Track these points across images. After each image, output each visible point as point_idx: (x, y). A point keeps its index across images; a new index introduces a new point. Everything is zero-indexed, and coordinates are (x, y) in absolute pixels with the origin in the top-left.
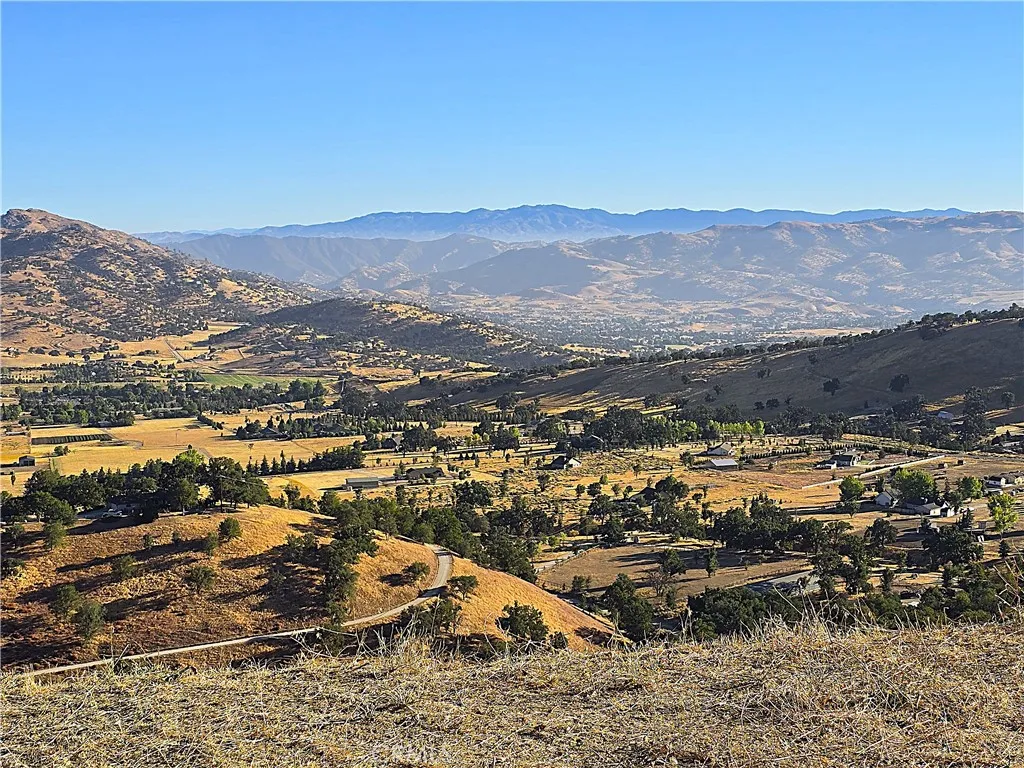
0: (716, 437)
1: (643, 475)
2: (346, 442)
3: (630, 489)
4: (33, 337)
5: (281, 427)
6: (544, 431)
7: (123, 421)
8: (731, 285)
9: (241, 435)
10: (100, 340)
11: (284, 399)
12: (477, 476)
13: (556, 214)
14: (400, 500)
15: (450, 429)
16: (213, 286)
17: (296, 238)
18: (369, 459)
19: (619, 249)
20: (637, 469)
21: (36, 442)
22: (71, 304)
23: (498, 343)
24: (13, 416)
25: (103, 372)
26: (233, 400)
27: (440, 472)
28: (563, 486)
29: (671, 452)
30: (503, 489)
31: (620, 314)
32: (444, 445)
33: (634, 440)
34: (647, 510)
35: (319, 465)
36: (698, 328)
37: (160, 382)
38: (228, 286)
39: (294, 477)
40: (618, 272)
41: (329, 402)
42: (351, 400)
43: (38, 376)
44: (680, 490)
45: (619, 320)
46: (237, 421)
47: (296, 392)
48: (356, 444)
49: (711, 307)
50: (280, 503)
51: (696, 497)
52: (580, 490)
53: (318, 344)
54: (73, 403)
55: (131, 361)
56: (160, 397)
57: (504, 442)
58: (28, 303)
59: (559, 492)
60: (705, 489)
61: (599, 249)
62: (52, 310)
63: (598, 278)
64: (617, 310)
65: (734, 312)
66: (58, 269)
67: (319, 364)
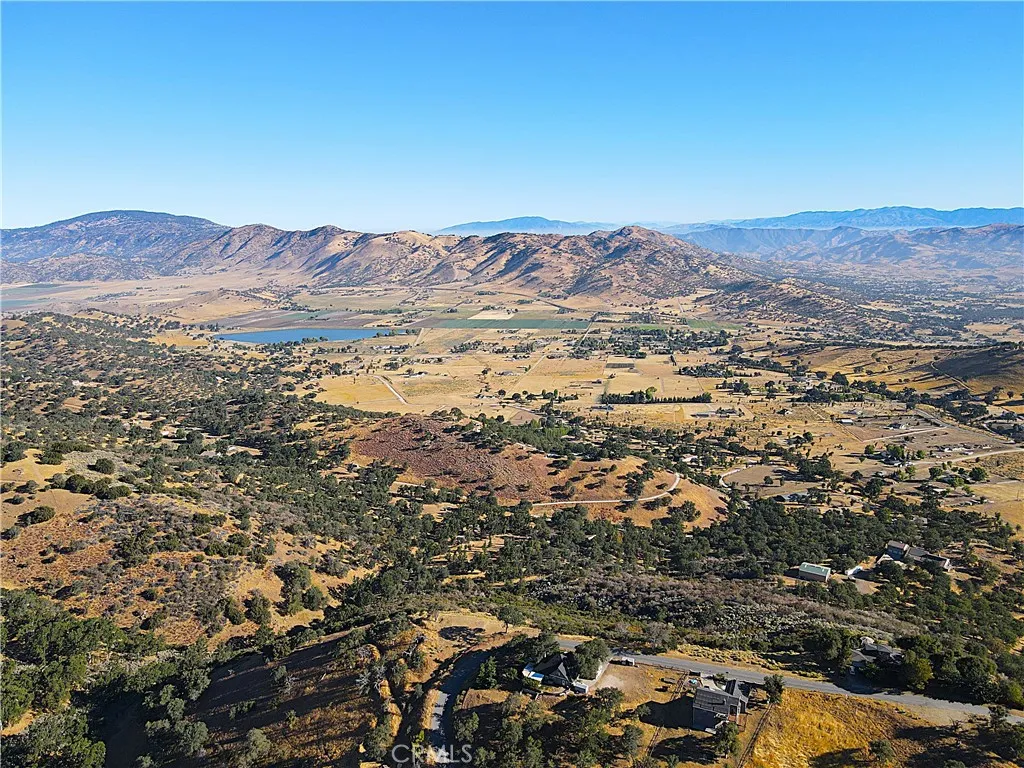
4: (624, 297)
5: (696, 370)
7: (643, 356)
8: (994, 259)
9: (680, 372)
10: (650, 299)
13: (905, 213)
16: (705, 268)
17: (760, 230)
18: (714, 398)
19: (932, 236)
21: (607, 366)
22: (642, 281)
25: (647, 319)
27: (734, 411)
31: (919, 277)
32: (748, 393)
35: (694, 400)
36: (961, 288)
38: (712, 268)
39: (683, 405)
40: (926, 251)
45: (917, 282)
49: (976, 273)
53: (741, 307)
58: (625, 281)
61: (918, 237)
62: (633, 284)
63: (914, 254)
64: (919, 275)
65: (989, 278)
66: (639, 263)
67: (739, 317)
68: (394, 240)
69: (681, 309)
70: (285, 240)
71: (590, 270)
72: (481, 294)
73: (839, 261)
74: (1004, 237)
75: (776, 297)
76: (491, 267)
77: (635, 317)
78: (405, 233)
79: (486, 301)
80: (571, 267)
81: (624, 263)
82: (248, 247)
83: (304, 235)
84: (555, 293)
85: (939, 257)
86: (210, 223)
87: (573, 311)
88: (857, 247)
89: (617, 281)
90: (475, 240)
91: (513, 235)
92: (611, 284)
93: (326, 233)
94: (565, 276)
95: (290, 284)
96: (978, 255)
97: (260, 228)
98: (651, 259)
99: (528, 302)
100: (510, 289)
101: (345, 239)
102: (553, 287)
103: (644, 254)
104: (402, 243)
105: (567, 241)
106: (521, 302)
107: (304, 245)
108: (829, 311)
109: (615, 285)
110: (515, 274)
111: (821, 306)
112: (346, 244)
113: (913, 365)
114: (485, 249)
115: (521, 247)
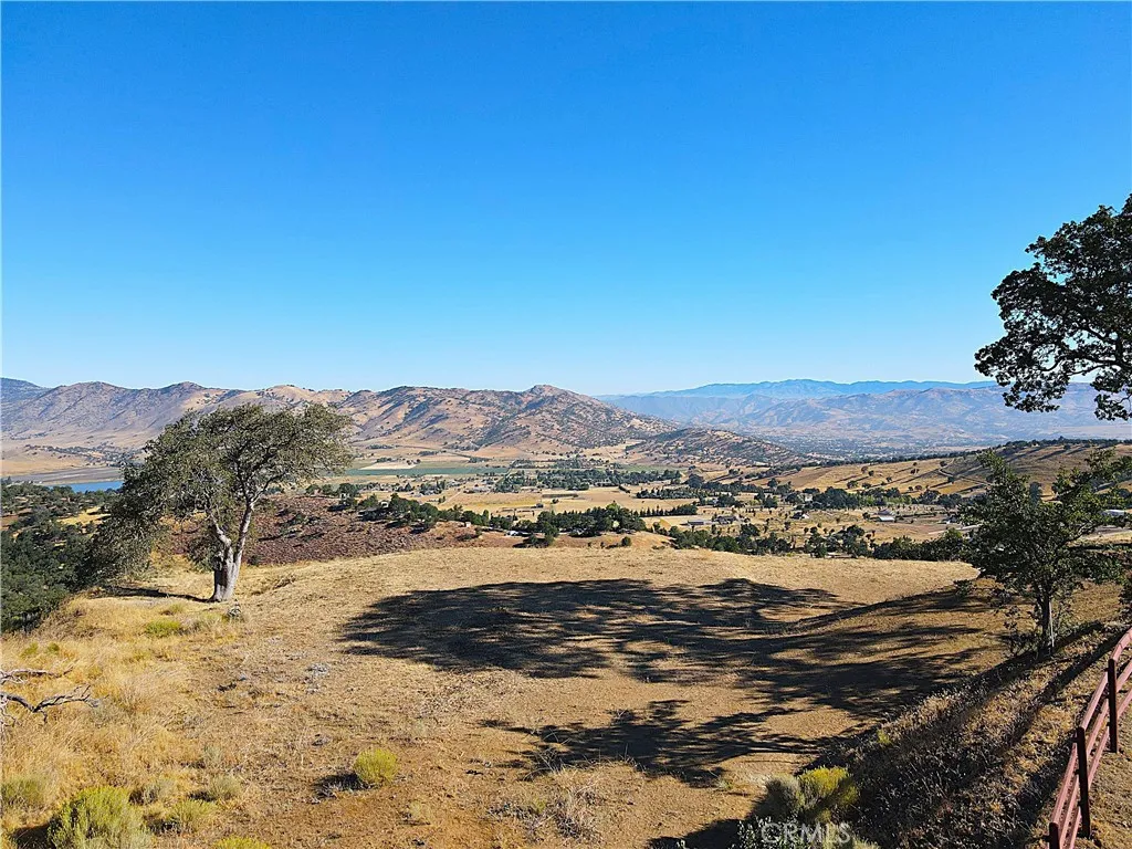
0: (884, 504)
1: (842, 524)
2: (689, 502)
3: (833, 531)
4: (545, 446)
5: (658, 494)
6: (792, 499)
7: (585, 488)
8: (904, 422)
9: (638, 496)
10: (575, 448)
11: (660, 479)
12: (753, 522)
13: (808, 385)
14: (713, 532)
15: (743, 497)
16: (629, 422)
17: (672, 397)
18: (700, 510)
19: (841, 402)
20: (838, 520)
21: (544, 496)
22: (563, 431)
23: (770, 452)
24: (535, 484)
25: (576, 464)
26: (636, 478)
27: (735, 519)
28: (798, 528)
29: (858, 512)
30: (766, 528)
31: (840, 437)
32: (739, 505)
33: (838, 505)
34: (841, 542)
35: (674, 513)
36: (884, 445)
37: (602, 469)
38: (636, 422)
39: (662, 518)
40: (839, 415)
41: (682, 480)
42: (694, 481)
43: (546, 464)
44: (860, 532)
45: (840, 440)
46: (637, 490)
47: (667, 475)
48: (694, 503)
50: (652, 531)
51: (868, 536)
52: (806, 530)
53: (680, 452)
54: (562, 478)
55: (589, 458)
56: (601, 477)
57: (770, 504)
58: (544, 430)
59: (796, 531)
60: (873, 532)
61: (830, 402)
62: (553, 433)
63: (829, 418)
64: (839, 435)
65: (905, 437)
66: (557, 414)
67: (679, 461)
68: (268, 395)
69: (611, 455)
70: (129, 399)
71: (503, 421)
72: (375, 447)
73: (758, 424)
74: (909, 402)
75: (714, 443)
76: (386, 421)
77: (560, 463)
78: (281, 387)
79: (379, 454)
80: (481, 418)
81: (541, 412)
82: (78, 407)
83: (152, 393)
84: (464, 444)
85: (852, 421)
86: (31, 384)
87: (488, 460)
88: (772, 413)
89: (535, 429)
90: (367, 396)
91: (411, 389)
92: (529, 433)
93: (184, 390)
94: (474, 427)
95: (130, 446)
96: (888, 419)
97: (97, 385)
98: (569, 411)
99: (433, 453)
100: (410, 443)
101: (207, 396)
102: (462, 439)
103: (561, 407)
104: (278, 399)
105: (474, 395)
106: (424, 454)
107: (153, 405)
108: (773, 455)
109: (533, 434)
110: (413, 427)
111: (764, 450)
112: (206, 402)
113: (916, 475)
114: (378, 403)
115: (422, 399)
